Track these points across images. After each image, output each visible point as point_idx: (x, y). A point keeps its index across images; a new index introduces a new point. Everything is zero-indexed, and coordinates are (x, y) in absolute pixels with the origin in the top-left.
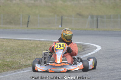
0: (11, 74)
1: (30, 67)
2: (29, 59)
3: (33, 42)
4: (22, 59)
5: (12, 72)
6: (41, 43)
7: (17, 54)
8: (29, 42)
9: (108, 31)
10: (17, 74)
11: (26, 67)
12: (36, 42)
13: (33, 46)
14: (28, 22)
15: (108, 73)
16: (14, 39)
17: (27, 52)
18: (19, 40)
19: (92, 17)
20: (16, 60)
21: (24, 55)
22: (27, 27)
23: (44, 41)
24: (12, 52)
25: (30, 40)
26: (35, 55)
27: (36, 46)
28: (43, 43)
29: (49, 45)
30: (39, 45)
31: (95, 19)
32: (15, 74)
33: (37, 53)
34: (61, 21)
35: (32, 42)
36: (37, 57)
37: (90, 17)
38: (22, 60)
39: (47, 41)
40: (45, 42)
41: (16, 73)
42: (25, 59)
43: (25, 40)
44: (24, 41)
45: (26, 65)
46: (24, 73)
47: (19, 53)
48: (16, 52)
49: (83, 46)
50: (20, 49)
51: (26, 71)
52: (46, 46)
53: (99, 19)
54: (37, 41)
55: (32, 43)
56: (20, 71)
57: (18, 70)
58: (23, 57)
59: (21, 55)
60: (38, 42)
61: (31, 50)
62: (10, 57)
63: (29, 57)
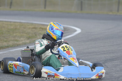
1: (5, 49)
13: (12, 27)
14: (11, 3)
15: (83, 57)
17: (4, 34)
22: (10, 8)
23: (24, 23)
25: (11, 22)
26: (12, 37)
30: (18, 27)
33: (14, 35)
39: (27, 23)
42: (1, 40)
43: (5, 21)
52: (25, 28)
54: (17, 22)
55: (11, 25)
61: (9, 32)
63: (6, 38)
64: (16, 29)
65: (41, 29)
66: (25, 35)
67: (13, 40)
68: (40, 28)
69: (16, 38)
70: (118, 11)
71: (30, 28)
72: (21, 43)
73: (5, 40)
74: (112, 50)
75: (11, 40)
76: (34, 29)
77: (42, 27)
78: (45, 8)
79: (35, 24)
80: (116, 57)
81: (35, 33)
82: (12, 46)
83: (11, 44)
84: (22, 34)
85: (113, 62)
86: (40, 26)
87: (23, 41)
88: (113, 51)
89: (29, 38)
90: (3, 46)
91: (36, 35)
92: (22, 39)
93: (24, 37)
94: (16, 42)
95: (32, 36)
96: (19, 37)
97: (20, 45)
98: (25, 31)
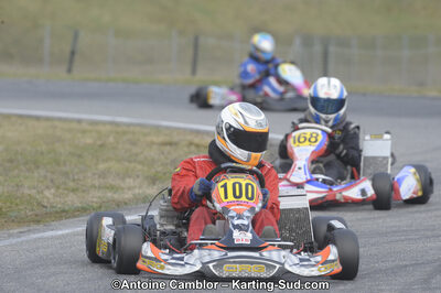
0: (7, 242)
1: (75, 217)
2: (73, 190)
3: (89, 128)
4: (47, 187)
5: (10, 236)
6: (117, 133)
7: (29, 170)
8: (74, 125)
9: (364, 95)
10: (27, 242)
11: (61, 218)
12: (101, 128)
13: (89, 141)
14: (73, 53)
16: (21, 116)
17: (65, 164)
18: (38, 118)
19: (307, 41)
20: (27, 191)
21: (53, 173)
22: (69, 70)
23: (129, 125)
24: (11, 161)
25: (79, 121)
26: (94, 174)
27: (99, 143)
28: (125, 133)
29: (149, 139)
30: (111, 139)
31: (318, 48)
32: (19, 240)
33: (102, 166)
34: (190, 53)
35: (85, 126)
36: (101, 180)
37: (298, 41)
38: (47, 193)
39: (140, 125)
40: (132, 128)
41: (23, 238)
42: (58, 188)
43: (60, 119)
44: (57, 123)
45: (64, 211)
46: (52, 237)
47: (38, 167)
48: (26, 163)
50: (42, 153)
51: (60, 233)
52: (134, 143)
53: (332, 49)
54: (104, 123)
55: (84, 132)
56: (39, 231)
57: (33, 226)
58: (52, 181)
59: (42, 172)
60: (108, 127)
61: (80, 156)
62: (6, 180)
63: (74, 180)
64: (101, 146)
65: (193, 148)
66: (139, 167)
67: (100, 188)
68: (191, 144)
69: (110, 181)
71: (153, 143)
72: (128, 195)
73: (71, 184)
75: (94, 186)
76: (168, 148)
77: (197, 140)
78: (194, 72)
79: (167, 128)
81: (173, 162)
83: (95, 200)
84: (126, 164)
86: (189, 138)
87: (137, 191)
89: (153, 180)
90: (67, 208)
92: (129, 182)
93: (138, 177)
94: (109, 194)
95: (165, 174)
96: (118, 175)
97: (126, 204)
98: (137, 155)
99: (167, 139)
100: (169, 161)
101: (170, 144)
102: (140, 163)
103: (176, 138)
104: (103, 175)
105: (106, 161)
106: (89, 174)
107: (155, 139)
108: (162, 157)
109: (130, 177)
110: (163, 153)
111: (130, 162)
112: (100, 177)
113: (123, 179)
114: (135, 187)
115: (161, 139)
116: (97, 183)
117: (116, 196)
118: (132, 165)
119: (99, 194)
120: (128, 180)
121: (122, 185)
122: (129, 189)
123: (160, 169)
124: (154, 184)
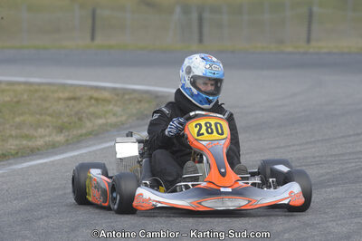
3: (8, 88)
6: (30, 91)
9: (233, 52)
12: (19, 88)
13: (8, 99)
19: (186, 10)
23: (40, 84)
26: (12, 126)
27: (15, 100)
28: (36, 91)
29: (56, 95)
30: (25, 97)
31: (195, 16)
34: (90, 21)
35: (3, 86)
36: (18, 131)
37: (178, 10)
39: (49, 84)
40: (42, 87)
49: (157, 97)
52: (44, 99)
53: (206, 15)
54: (19, 83)
55: (3, 91)
60: (23, 87)
64: (18, 102)
65: (93, 101)
66: (49, 118)
67: (16, 137)
68: (91, 98)
69: (25, 131)
70: (309, 41)
71: (59, 99)
72: (40, 142)
74: (314, 157)
75: (11, 136)
76: (72, 102)
77: (96, 95)
78: (93, 38)
79: (72, 85)
80: (327, 177)
81: (77, 113)
82: (17, 153)
83: (13, 147)
84: (38, 116)
85: (323, 190)
86: (90, 93)
87: (47, 139)
88: (317, 159)
89: (61, 129)
91: (80, 119)
92: (41, 131)
93: (48, 127)
94: (24, 142)
95: (70, 123)
96: (31, 126)
97: (38, 149)
98: (47, 109)
99: (71, 95)
100: (73, 113)
101: (74, 99)
102: (49, 115)
103: (78, 94)
104: (19, 126)
105: (22, 114)
106: (7, 126)
107: (61, 95)
108: (68, 109)
109: (41, 127)
110: (68, 106)
111: (41, 115)
112: (16, 128)
113: (36, 129)
114: (45, 136)
115: (67, 95)
116: (13, 133)
117: (30, 144)
118: (43, 117)
119: (16, 142)
120: (40, 130)
121: (35, 134)
122: (41, 137)
123: (65, 120)
124: (61, 132)
